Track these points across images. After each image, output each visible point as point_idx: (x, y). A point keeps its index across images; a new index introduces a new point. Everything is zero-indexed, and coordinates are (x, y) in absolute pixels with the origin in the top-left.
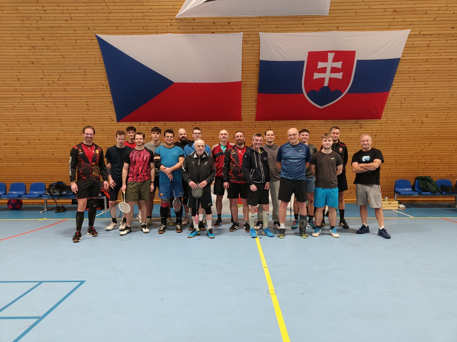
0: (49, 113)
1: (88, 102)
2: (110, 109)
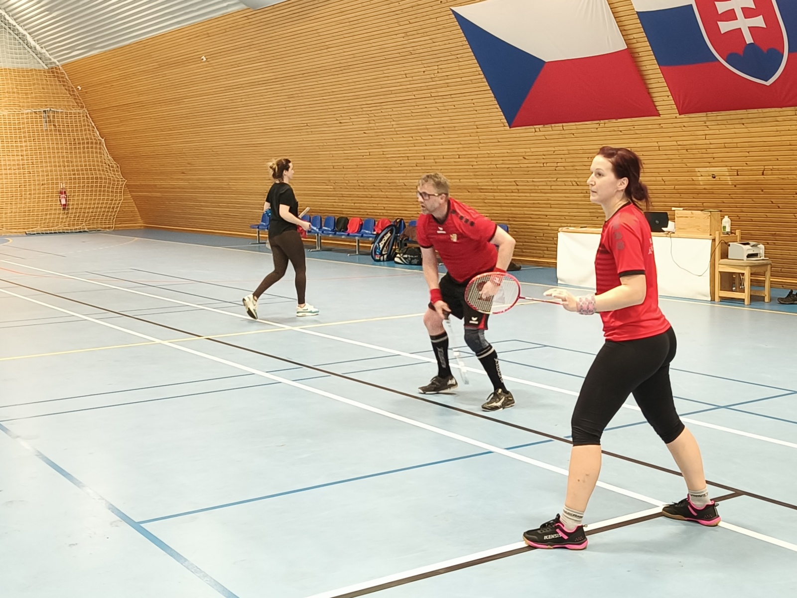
0: (443, 119)
1: (472, 100)
2: (497, 108)
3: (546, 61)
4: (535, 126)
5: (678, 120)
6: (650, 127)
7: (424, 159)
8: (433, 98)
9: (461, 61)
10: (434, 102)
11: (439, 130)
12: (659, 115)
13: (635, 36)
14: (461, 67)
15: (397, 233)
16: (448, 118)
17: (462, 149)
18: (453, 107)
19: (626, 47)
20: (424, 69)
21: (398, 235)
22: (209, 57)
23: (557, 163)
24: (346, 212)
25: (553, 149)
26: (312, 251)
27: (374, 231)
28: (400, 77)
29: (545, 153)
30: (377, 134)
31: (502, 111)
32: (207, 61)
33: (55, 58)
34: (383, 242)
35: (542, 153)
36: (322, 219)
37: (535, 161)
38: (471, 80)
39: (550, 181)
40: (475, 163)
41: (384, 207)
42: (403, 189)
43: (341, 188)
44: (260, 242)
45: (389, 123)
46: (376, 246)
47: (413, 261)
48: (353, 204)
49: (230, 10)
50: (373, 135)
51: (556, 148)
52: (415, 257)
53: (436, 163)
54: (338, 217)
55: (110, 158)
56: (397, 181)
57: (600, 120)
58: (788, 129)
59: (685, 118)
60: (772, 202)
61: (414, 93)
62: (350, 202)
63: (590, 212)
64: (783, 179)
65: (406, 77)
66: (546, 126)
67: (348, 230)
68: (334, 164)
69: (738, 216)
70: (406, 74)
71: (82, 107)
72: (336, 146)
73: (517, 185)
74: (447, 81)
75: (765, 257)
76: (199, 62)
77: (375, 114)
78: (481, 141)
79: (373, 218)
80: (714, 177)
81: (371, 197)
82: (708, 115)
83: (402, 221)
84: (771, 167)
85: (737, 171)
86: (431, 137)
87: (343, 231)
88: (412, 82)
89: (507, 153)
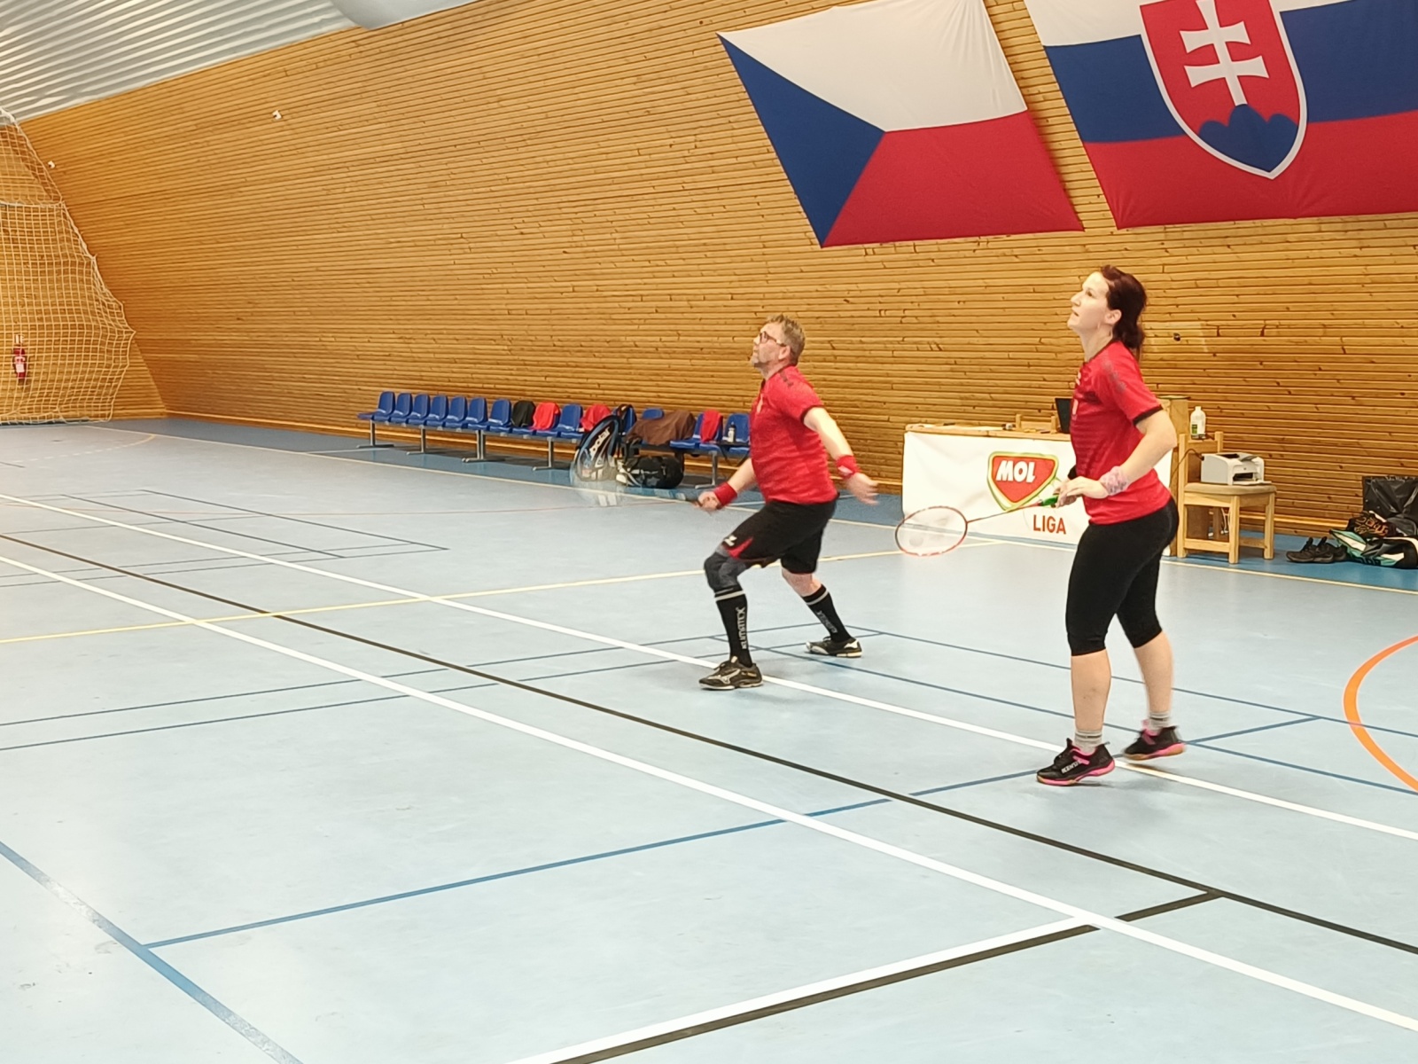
0: (704, 229)
1: (756, 196)
2: (800, 212)
3: (886, 130)
4: (866, 246)
5: (1115, 239)
6: (1067, 249)
7: (671, 300)
8: (686, 193)
9: (736, 127)
10: (689, 199)
11: (696, 249)
12: (1083, 229)
13: (1041, 89)
14: (736, 139)
15: (620, 431)
16: (714, 229)
17: (737, 284)
18: (722, 209)
19: (1026, 108)
20: (671, 141)
21: (624, 434)
22: (287, 112)
23: (905, 310)
24: (531, 393)
25: (896, 285)
26: (469, 462)
27: (581, 426)
28: (629, 153)
29: (882, 292)
30: (588, 255)
31: (808, 217)
32: (282, 119)
33: (8, 110)
34: (596, 446)
35: (877, 293)
36: (488, 405)
37: (866, 306)
38: (754, 162)
39: (891, 343)
40: (760, 309)
41: (599, 385)
42: (631, 352)
43: (522, 350)
44: (377, 443)
45: (608, 236)
46: (584, 452)
47: (649, 480)
48: (543, 379)
49: (325, 29)
50: (581, 255)
51: (903, 285)
52: (654, 473)
53: (691, 307)
54: (515, 402)
55: (106, 290)
56: (623, 338)
57: (979, 236)
58: (1305, 256)
59: (1128, 235)
60: (1278, 383)
61: (654, 183)
62: (538, 374)
63: (961, 398)
64: (1297, 343)
65: (640, 155)
66: (885, 245)
67: (535, 424)
68: (510, 307)
69: (1219, 408)
70: (638, 149)
71: (57, 199)
72: (514, 275)
73: (834, 348)
74: (712, 163)
75: (1265, 480)
76: (270, 121)
77: (584, 220)
78: (772, 270)
79: (579, 404)
80: (1178, 339)
81: (577, 366)
82: (1168, 230)
83: (631, 409)
84: (1276, 322)
85: (1218, 329)
86: (682, 262)
87: (525, 427)
88: (649, 164)
89: (817, 291)
